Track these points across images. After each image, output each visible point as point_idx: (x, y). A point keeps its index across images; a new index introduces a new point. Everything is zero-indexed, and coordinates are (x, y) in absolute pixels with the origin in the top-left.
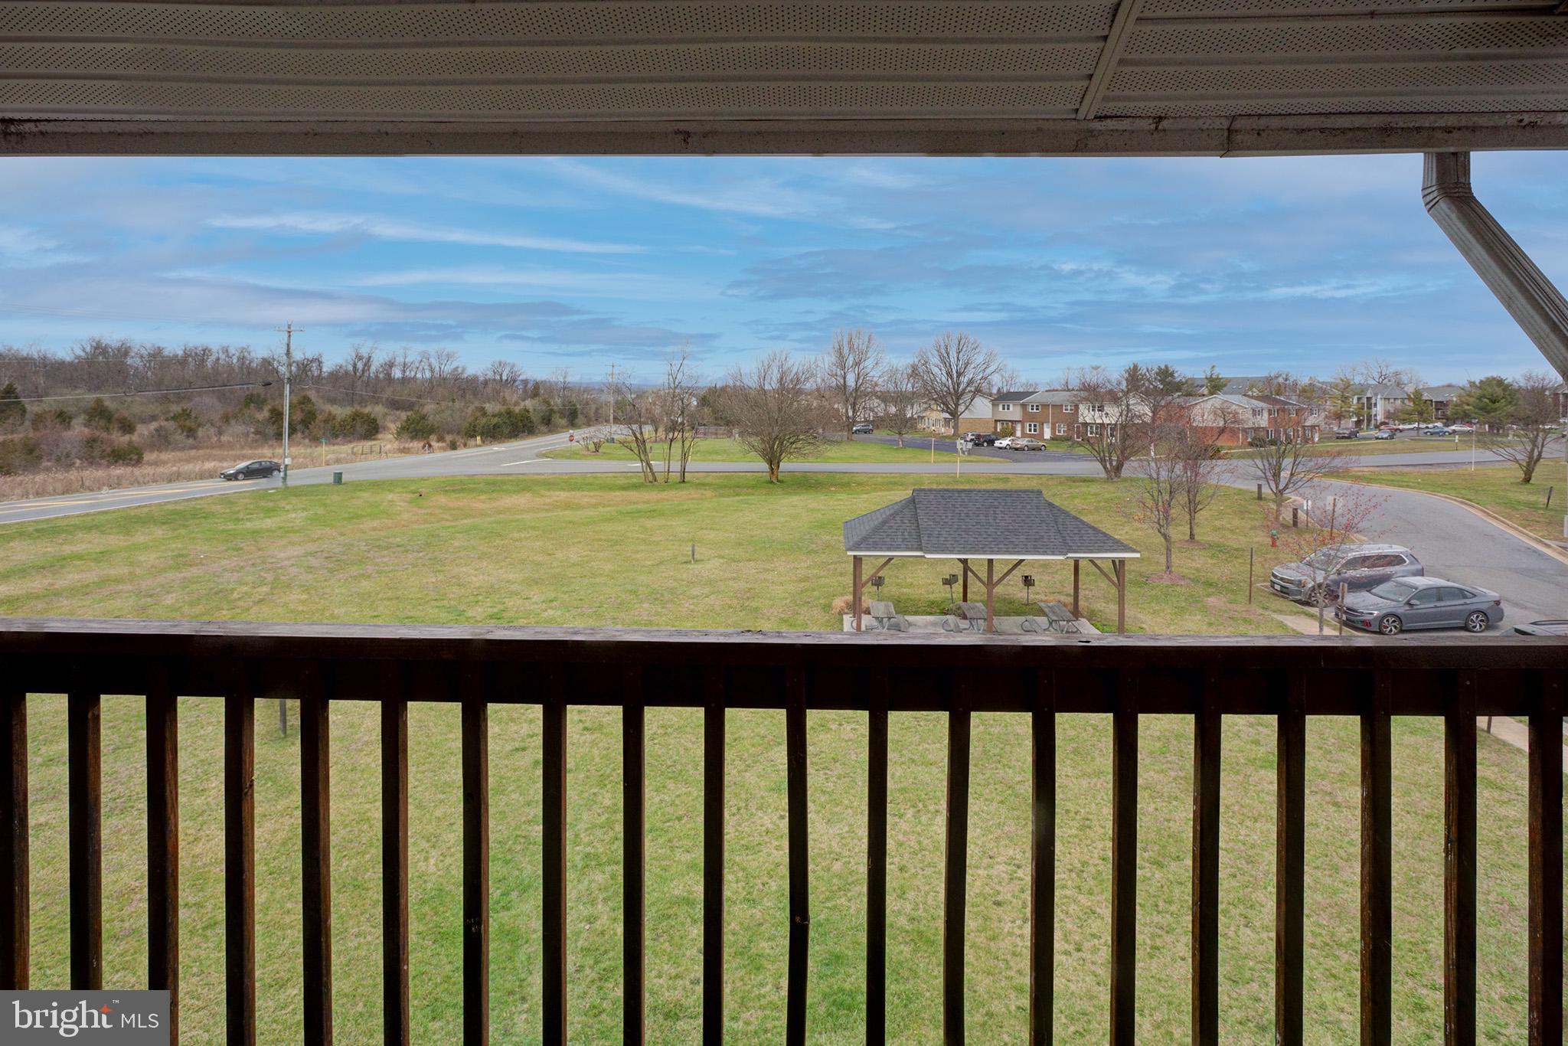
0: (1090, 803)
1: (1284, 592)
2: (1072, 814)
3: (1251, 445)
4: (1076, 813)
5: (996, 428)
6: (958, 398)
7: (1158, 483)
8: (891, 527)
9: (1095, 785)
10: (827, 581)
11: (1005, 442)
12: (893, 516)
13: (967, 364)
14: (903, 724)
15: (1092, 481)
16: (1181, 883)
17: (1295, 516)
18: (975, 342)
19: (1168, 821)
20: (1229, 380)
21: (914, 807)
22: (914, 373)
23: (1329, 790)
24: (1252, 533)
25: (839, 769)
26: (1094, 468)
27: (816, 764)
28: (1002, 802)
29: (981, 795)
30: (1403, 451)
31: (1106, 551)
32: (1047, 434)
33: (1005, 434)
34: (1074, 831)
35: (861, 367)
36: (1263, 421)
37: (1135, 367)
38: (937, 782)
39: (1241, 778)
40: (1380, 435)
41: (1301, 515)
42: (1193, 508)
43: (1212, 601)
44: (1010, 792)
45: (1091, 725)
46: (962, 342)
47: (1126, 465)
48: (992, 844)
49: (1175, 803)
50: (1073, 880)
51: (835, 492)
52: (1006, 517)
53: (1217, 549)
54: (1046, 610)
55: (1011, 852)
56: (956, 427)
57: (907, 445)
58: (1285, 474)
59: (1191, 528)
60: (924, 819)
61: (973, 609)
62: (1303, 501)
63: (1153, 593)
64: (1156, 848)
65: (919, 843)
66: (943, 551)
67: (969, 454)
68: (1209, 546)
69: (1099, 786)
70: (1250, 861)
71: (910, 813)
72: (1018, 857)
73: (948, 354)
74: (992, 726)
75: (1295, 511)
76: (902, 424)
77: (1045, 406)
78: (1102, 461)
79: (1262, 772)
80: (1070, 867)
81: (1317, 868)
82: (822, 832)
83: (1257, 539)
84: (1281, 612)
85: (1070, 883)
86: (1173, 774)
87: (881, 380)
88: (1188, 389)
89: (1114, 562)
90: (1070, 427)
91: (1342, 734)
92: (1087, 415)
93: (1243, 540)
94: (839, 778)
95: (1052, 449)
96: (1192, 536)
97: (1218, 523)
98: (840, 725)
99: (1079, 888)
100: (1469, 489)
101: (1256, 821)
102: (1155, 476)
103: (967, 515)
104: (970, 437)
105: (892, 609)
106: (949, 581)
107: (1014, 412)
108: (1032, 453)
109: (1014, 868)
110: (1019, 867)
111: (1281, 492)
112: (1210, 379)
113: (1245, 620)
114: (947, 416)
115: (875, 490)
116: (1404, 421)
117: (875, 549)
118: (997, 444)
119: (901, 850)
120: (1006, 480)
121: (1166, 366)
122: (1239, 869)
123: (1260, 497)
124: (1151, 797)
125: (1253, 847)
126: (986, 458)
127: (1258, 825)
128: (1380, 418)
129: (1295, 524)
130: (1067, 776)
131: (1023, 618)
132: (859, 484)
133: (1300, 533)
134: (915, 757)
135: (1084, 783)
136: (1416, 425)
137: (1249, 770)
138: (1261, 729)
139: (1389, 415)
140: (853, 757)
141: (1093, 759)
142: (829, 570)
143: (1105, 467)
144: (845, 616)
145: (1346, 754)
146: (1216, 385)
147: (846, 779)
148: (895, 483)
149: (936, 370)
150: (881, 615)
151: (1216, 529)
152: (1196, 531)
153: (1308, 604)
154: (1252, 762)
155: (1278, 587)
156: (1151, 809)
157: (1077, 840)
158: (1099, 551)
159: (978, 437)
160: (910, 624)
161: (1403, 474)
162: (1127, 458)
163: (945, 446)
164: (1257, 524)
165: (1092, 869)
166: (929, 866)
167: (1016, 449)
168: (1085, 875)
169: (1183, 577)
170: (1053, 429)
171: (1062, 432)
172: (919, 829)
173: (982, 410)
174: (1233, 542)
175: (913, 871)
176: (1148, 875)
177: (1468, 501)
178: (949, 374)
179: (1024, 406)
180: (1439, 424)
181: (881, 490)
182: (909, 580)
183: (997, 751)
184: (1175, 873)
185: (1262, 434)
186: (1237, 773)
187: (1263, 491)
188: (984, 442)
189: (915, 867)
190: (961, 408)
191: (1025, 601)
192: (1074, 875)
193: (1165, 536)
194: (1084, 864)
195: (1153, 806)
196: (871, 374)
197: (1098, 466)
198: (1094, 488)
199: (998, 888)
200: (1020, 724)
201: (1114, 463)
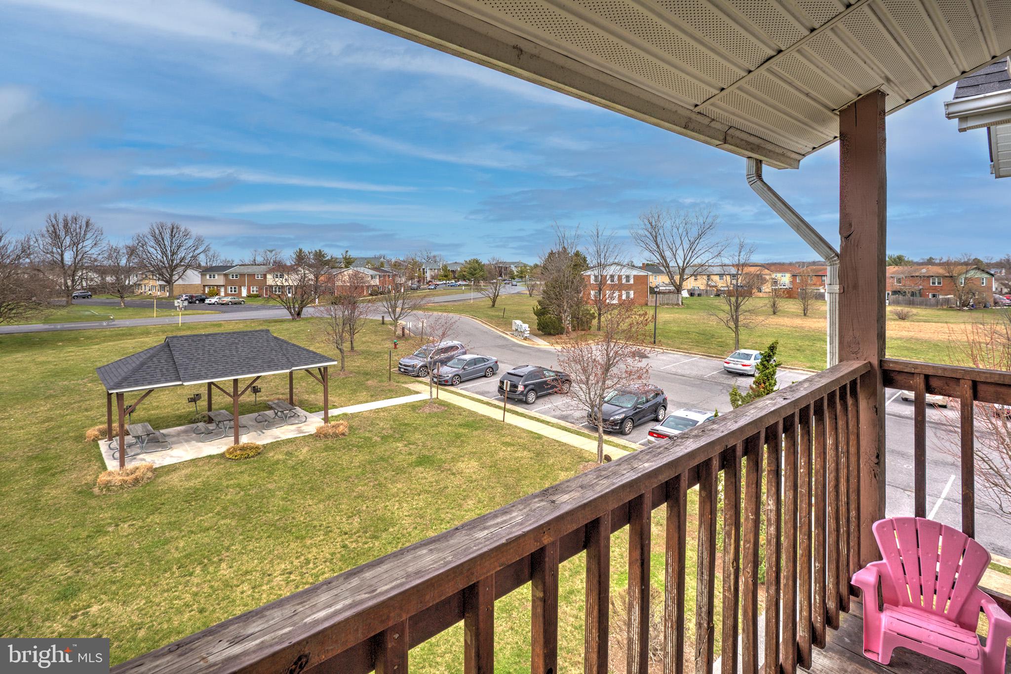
0: (328, 517)
1: (406, 373)
2: (318, 528)
3: (371, 295)
4: (320, 526)
5: (204, 290)
6: (172, 271)
7: (336, 319)
8: (149, 367)
9: (329, 505)
10: (73, 417)
11: (214, 300)
12: (151, 358)
13: (179, 247)
14: (177, 508)
15: (282, 321)
16: (390, 543)
17: (403, 332)
18: (186, 230)
19: (375, 511)
20: (356, 259)
21: (200, 564)
22: (132, 251)
23: (448, 467)
24: (383, 343)
25: (124, 560)
26: (284, 313)
27: (100, 563)
28: (269, 537)
29: (252, 537)
30: (443, 295)
31: (316, 363)
32: (244, 293)
33: (213, 294)
34: (322, 537)
35: (80, 246)
36: (376, 282)
37: (301, 250)
38: (215, 540)
39: (407, 475)
40: (430, 287)
41: (407, 332)
42: (352, 332)
43: (370, 382)
44: (273, 528)
45: (318, 470)
46: (175, 230)
47: (305, 310)
48: (268, 566)
49: (376, 500)
50: (328, 567)
51: (63, 346)
52: (245, 349)
53: (367, 354)
54: (274, 406)
55: (283, 566)
56: (171, 291)
57: (127, 306)
58: (398, 310)
59: (352, 343)
60: (211, 569)
61: (219, 415)
62: (407, 323)
63: (336, 383)
64: (372, 529)
65: (212, 587)
66: (198, 379)
67: (185, 309)
68: (363, 352)
69: (331, 505)
70: (422, 517)
71: (198, 570)
72: (288, 567)
73: (163, 239)
74: (249, 490)
75: (403, 329)
76: (121, 290)
77: (243, 275)
78: (289, 308)
79: (417, 469)
80: (323, 560)
81: (452, 508)
82: (119, 613)
83: (386, 346)
84: (406, 383)
85: (326, 569)
86: (372, 484)
87: (100, 257)
88: (332, 263)
89: (319, 369)
90: (260, 289)
91: (448, 438)
92: (270, 280)
93: (379, 347)
94: (126, 567)
95: (250, 302)
96: (352, 348)
97: (363, 339)
98: (117, 525)
99: (333, 570)
100: (472, 310)
101: (419, 495)
102: (334, 315)
103: (215, 351)
104: (184, 297)
105: (150, 428)
106: (195, 399)
107: (219, 280)
108: (235, 306)
109: (287, 575)
110: (290, 573)
111: (397, 319)
112: (345, 258)
113: (389, 390)
114: (163, 283)
115: (104, 341)
116: (440, 280)
117: (137, 385)
118: (207, 301)
119: (197, 598)
120: (220, 325)
121: (320, 250)
122: (417, 523)
123: (383, 323)
124: (363, 501)
125: (421, 509)
126: (200, 312)
127: (421, 497)
128: (429, 279)
129: (403, 335)
130: (309, 505)
131: (256, 414)
132: (88, 338)
133: (407, 339)
134: (194, 529)
135: (321, 506)
136: (444, 282)
137: (411, 469)
138: (411, 446)
139: (433, 277)
140: (137, 546)
141: (323, 490)
142: (73, 408)
143: (290, 312)
144: (100, 442)
145: (452, 448)
146: (349, 262)
147: (134, 565)
148: (123, 335)
149: (151, 250)
150: (140, 433)
151: (364, 343)
152: (355, 344)
153: (418, 376)
154: (410, 465)
155: (402, 370)
156: (364, 508)
157: (325, 542)
158: (312, 363)
159: (192, 297)
160: (164, 435)
161: (445, 306)
162: (305, 306)
163: (166, 305)
164: (385, 337)
165: (338, 556)
166: (223, 599)
167: (223, 304)
168: (335, 561)
169: (351, 372)
170: (249, 290)
171: (254, 290)
172: (209, 577)
173: (193, 278)
174: (375, 348)
175: (211, 608)
176: (371, 545)
177: (474, 316)
178: (164, 253)
179: (226, 275)
180: (453, 281)
181: (110, 341)
182: (155, 404)
183: (257, 505)
184: (386, 539)
185: (376, 288)
186: (405, 473)
187: (385, 319)
188: (196, 301)
189: (212, 605)
190: (176, 277)
191: (253, 403)
192: (328, 564)
193: (340, 350)
194: (333, 554)
195: (365, 505)
196: (90, 252)
197: (286, 312)
198: (285, 326)
199: (279, 592)
200: (270, 482)
201: (297, 309)
